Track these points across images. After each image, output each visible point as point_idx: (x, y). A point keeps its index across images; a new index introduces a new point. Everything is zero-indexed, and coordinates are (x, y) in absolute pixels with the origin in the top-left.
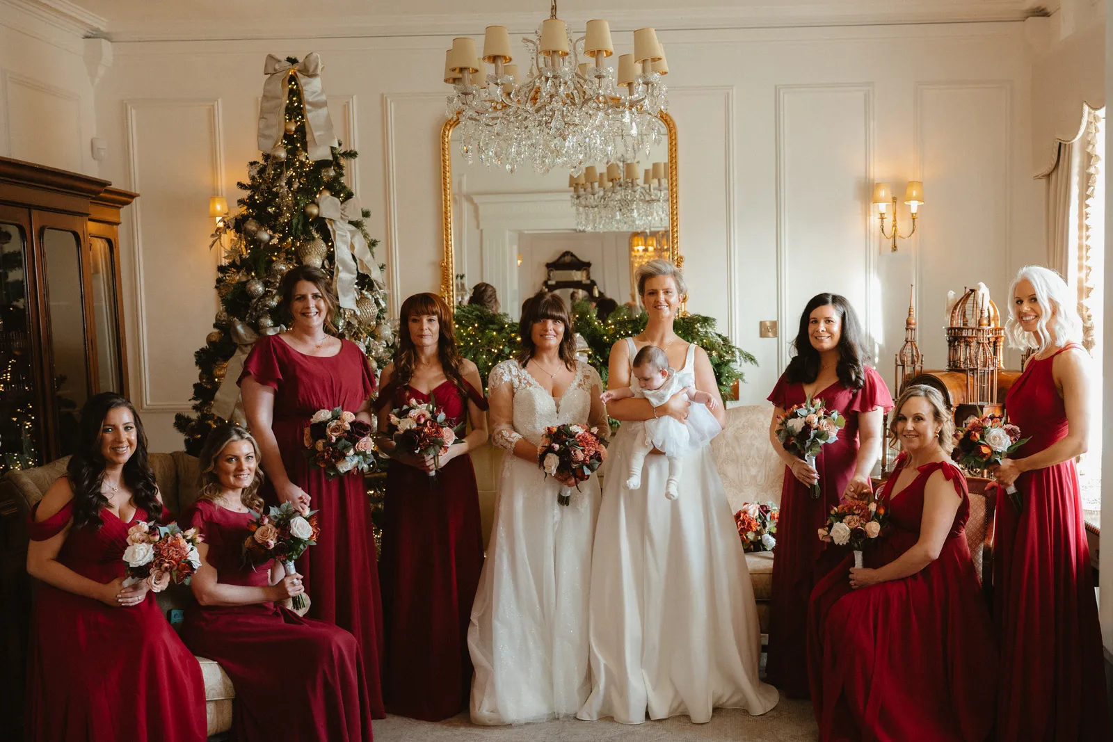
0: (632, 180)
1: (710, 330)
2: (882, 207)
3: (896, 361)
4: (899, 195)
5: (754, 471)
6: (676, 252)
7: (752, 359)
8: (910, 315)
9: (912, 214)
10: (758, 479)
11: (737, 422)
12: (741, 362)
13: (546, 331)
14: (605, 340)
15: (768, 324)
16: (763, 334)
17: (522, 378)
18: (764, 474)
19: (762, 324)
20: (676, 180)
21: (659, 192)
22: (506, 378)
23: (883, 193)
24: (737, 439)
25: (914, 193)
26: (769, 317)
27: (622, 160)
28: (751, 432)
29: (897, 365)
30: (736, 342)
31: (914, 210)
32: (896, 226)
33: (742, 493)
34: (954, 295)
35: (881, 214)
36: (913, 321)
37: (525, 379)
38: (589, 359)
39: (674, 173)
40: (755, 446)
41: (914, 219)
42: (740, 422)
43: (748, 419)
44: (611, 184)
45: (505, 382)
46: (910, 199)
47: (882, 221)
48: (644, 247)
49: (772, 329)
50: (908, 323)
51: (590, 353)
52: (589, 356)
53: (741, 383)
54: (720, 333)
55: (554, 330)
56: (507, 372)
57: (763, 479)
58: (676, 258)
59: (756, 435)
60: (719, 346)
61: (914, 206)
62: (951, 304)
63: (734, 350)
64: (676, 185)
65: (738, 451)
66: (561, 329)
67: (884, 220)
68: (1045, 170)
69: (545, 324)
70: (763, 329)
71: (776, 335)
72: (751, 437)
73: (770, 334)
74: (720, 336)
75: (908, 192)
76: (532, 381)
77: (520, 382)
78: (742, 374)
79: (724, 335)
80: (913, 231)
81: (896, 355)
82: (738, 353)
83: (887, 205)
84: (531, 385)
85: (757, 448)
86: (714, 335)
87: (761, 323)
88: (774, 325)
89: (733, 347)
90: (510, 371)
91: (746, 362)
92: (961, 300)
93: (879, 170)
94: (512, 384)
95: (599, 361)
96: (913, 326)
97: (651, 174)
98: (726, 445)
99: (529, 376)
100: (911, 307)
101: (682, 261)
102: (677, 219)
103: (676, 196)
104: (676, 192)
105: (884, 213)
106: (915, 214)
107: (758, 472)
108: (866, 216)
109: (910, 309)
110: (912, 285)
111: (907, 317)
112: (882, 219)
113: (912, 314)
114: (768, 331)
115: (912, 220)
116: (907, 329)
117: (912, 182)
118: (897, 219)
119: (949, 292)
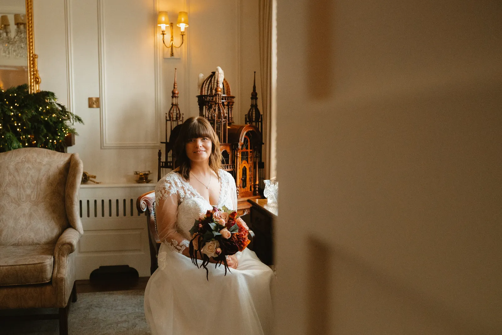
1: (53, 101)
2: (163, 27)
3: (166, 117)
4: (174, 20)
5: (29, 191)
6: (31, 51)
8: (174, 88)
9: (182, 32)
10: (32, 197)
11: (18, 159)
12: (73, 122)
13: (197, 147)
15: (94, 99)
16: (90, 106)
17: (186, 189)
18: (36, 194)
19: (90, 99)
20: (31, 5)
22: (173, 191)
23: (163, 18)
24: (17, 170)
25: (183, 19)
26: (95, 95)
28: (27, 165)
29: (167, 120)
31: (183, 29)
32: (172, 41)
33: (20, 207)
34: (203, 76)
35: (163, 31)
36: (177, 92)
37: (188, 190)
40: (30, 175)
41: (183, 35)
42: (20, 158)
43: (25, 157)
45: (172, 194)
46: (180, 22)
49: (96, 103)
50: (173, 93)
54: (59, 103)
55: (203, 146)
56: (174, 185)
57: (35, 196)
58: (32, 55)
59: (31, 167)
60: (59, 111)
61: (183, 26)
62: (201, 82)
63: (69, 114)
64: (31, 8)
65: (18, 179)
66: (210, 145)
67: (165, 35)
69: (196, 142)
70: (90, 103)
71: (98, 106)
72: (27, 168)
73: (95, 106)
74: (59, 105)
75: (179, 19)
76: (195, 192)
77: (185, 193)
78: (73, 130)
80: (182, 43)
81: (166, 114)
82: (71, 116)
83: (166, 27)
84: (194, 195)
85: (31, 176)
86: (56, 104)
88: (98, 100)
89: (68, 112)
90: (176, 184)
91: (76, 121)
92: (206, 79)
93: (162, 5)
94: (178, 196)
96: (176, 95)
98: (9, 174)
99: (191, 187)
100: (175, 82)
101: (36, 58)
102: (32, 30)
103: (31, 15)
104: (31, 13)
105: (164, 31)
106: (184, 32)
107: (32, 192)
108: (155, 33)
109: (174, 84)
110: (176, 69)
111: (173, 89)
112: (163, 34)
113: (176, 87)
114: (94, 104)
115: (181, 36)
116: (173, 97)
117: (180, 13)
118: (174, 37)
119: (200, 75)
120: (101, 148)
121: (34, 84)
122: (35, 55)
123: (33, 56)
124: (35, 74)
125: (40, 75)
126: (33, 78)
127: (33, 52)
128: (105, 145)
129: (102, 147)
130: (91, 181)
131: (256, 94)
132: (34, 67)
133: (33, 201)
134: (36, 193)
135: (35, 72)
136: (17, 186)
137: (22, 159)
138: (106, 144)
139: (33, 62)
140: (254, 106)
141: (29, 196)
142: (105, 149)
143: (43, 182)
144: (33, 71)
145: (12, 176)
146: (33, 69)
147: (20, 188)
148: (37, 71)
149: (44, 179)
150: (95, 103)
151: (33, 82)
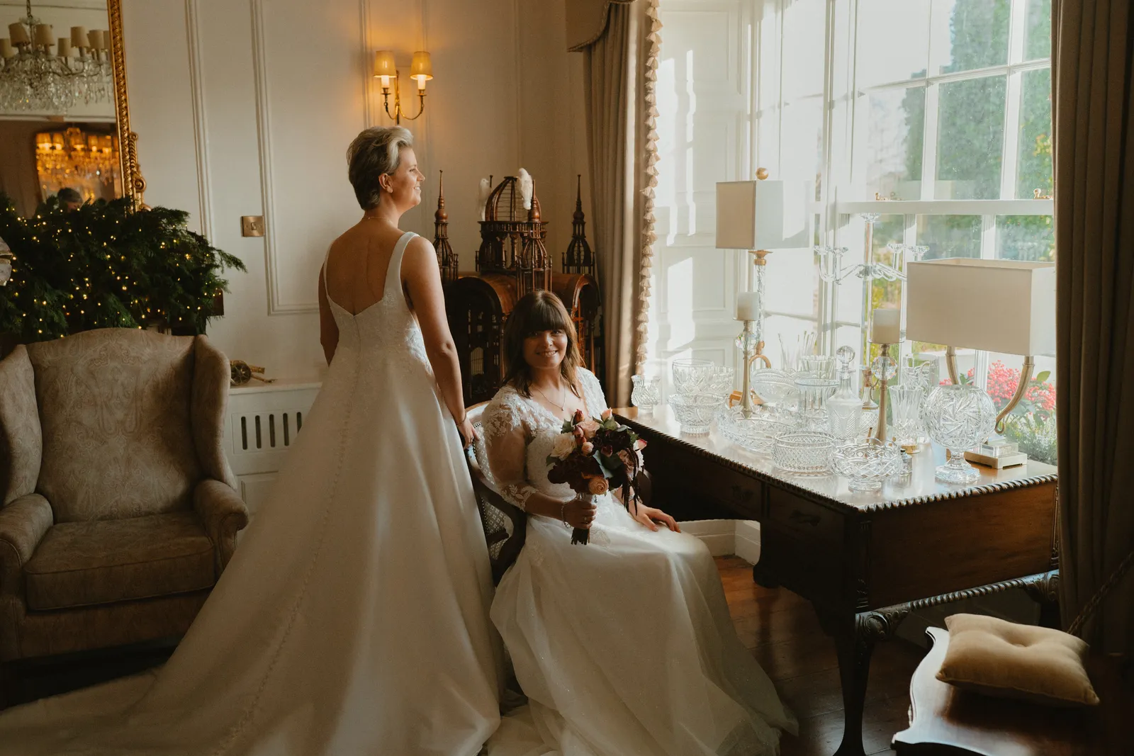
0: (46, 47)
1: (179, 227)
2: (386, 80)
4: (404, 67)
6: (125, 127)
7: (237, 263)
8: (440, 207)
9: (420, 91)
11: (90, 351)
12: (223, 267)
14: (35, 241)
15: (252, 220)
16: (245, 233)
20: (120, 32)
21: (81, 64)
23: (385, 64)
24: (92, 374)
25: (421, 66)
26: (253, 212)
27: (28, 22)
28: (112, 364)
30: (213, 241)
31: (422, 86)
32: (399, 105)
35: (384, 89)
36: (444, 215)
38: (13, 268)
39: (117, 23)
40: (119, 382)
41: (422, 96)
44: (15, 51)
46: (416, 72)
47: (386, 97)
48: (50, 145)
49: (257, 225)
50: (438, 217)
51: (14, 258)
52: (13, 263)
53: (225, 294)
54: (192, 231)
55: (554, 343)
58: (126, 135)
59: (119, 366)
60: (194, 248)
61: (422, 81)
62: (486, 194)
63: (214, 252)
65: (96, 391)
66: (564, 341)
67: (388, 96)
68: (586, 39)
69: (542, 337)
70: (245, 226)
71: (262, 233)
72: (112, 370)
73: (255, 232)
74: (193, 234)
75: (413, 64)
78: (225, 282)
79: (199, 233)
80: (422, 110)
82: (217, 256)
83: (389, 79)
86: (186, 234)
87: (243, 219)
88: (259, 220)
89: (211, 248)
91: (229, 266)
92: (497, 189)
93: (377, 37)
95: (29, 269)
96: (444, 221)
97: (69, 42)
100: (440, 197)
101: (134, 140)
102: (124, 84)
103: (122, 54)
104: (122, 48)
105: (387, 88)
106: (423, 90)
107: (126, 415)
108: (364, 91)
109: (440, 200)
110: (441, 171)
111: (437, 208)
112: (386, 94)
113: (443, 205)
114: (253, 229)
115: (419, 97)
116: (437, 224)
117: (418, 53)
118: (400, 96)
119: (482, 181)
120: (269, 314)
121: (133, 191)
122: (134, 135)
123: (128, 136)
124: (135, 172)
125: (144, 174)
126: (131, 181)
127: (128, 129)
128: (276, 308)
129: (272, 313)
130: (257, 378)
131: (583, 216)
132: (133, 159)
133: (130, 432)
134: (134, 417)
135: (135, 169)
136: (96, 405)
137: (100, 351)
138: (278, 305)
139: (130, 149)
140: (579, 238)
141: (123, 422)
142: (275, 315)
143: (146, 394)
144: (131, 167)
145: (84, 387)
146: (131, 163)
147: (102, 409)
148: (138, 166)
149: (147, 390)
150: (255, 228)
151: (132, 188)
